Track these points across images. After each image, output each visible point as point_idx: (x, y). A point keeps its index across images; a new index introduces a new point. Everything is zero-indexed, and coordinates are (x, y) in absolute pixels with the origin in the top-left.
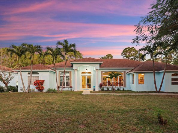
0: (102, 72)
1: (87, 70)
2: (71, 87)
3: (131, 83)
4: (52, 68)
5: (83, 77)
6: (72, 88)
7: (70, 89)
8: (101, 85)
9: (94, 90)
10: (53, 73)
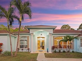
0: (54, 37)
1: (41, 35)
2: (28, 49)
3: (79, 46)
4: (14, 34)
5: (38, 41)
6: (30, 50)
7: (27, 50)
8: (53, 48)
9: (48, 52)
10: (14, 37)
